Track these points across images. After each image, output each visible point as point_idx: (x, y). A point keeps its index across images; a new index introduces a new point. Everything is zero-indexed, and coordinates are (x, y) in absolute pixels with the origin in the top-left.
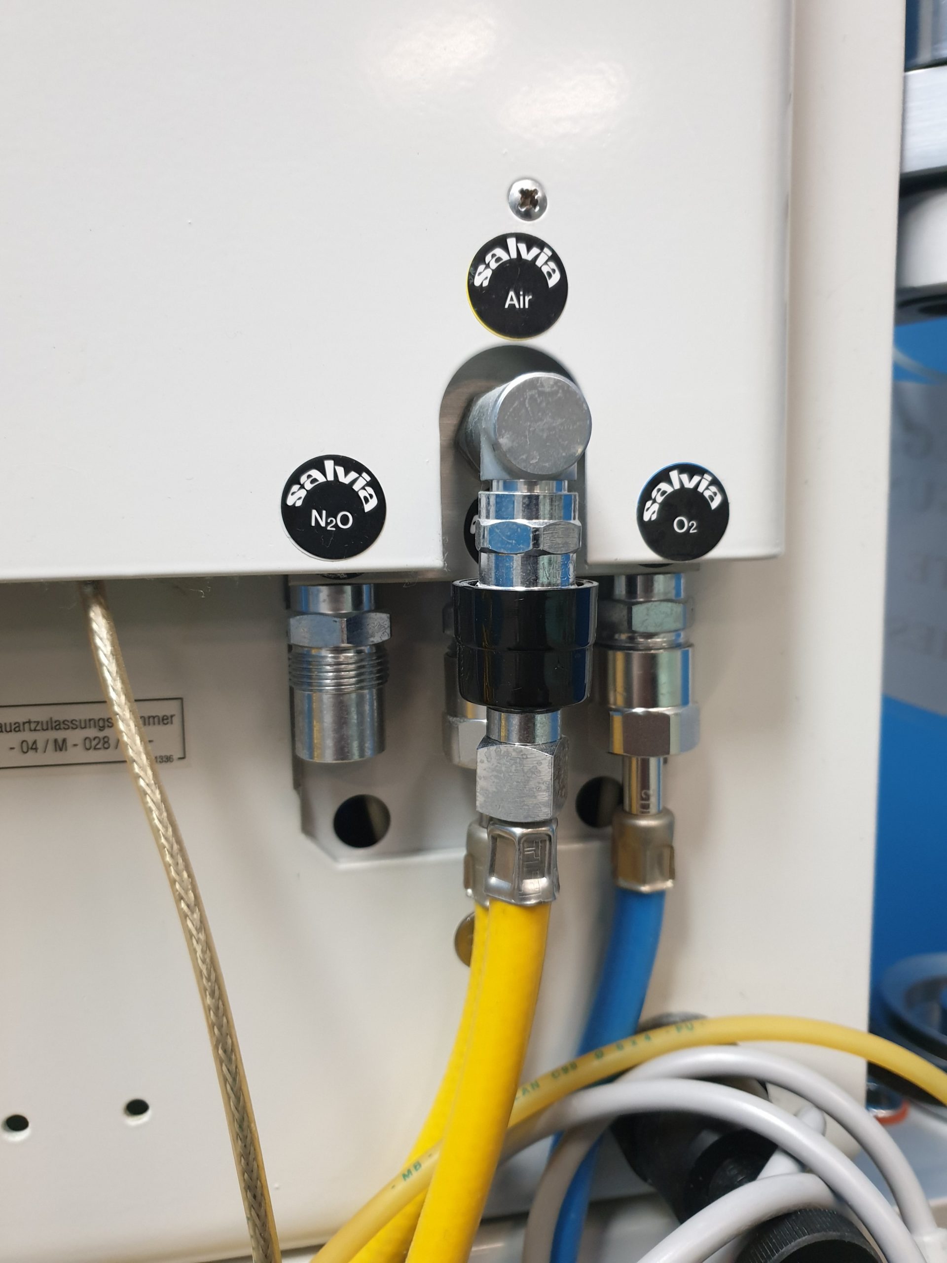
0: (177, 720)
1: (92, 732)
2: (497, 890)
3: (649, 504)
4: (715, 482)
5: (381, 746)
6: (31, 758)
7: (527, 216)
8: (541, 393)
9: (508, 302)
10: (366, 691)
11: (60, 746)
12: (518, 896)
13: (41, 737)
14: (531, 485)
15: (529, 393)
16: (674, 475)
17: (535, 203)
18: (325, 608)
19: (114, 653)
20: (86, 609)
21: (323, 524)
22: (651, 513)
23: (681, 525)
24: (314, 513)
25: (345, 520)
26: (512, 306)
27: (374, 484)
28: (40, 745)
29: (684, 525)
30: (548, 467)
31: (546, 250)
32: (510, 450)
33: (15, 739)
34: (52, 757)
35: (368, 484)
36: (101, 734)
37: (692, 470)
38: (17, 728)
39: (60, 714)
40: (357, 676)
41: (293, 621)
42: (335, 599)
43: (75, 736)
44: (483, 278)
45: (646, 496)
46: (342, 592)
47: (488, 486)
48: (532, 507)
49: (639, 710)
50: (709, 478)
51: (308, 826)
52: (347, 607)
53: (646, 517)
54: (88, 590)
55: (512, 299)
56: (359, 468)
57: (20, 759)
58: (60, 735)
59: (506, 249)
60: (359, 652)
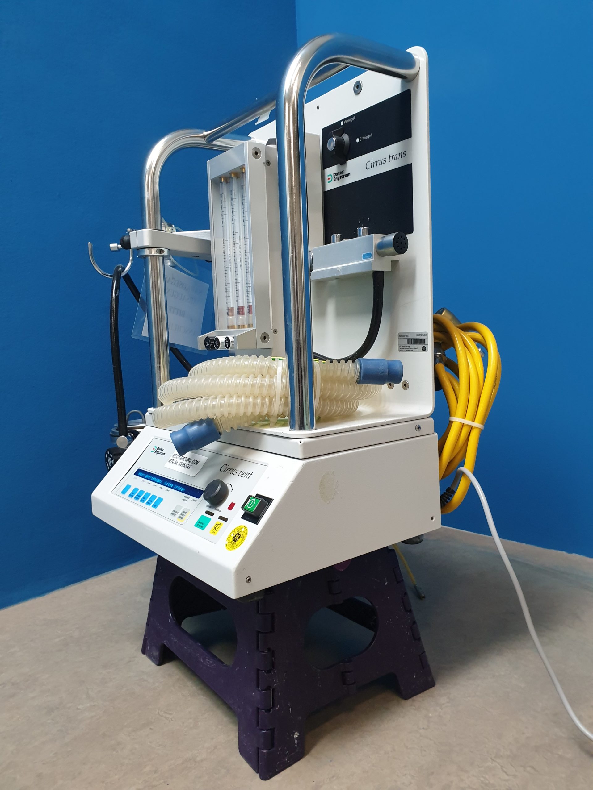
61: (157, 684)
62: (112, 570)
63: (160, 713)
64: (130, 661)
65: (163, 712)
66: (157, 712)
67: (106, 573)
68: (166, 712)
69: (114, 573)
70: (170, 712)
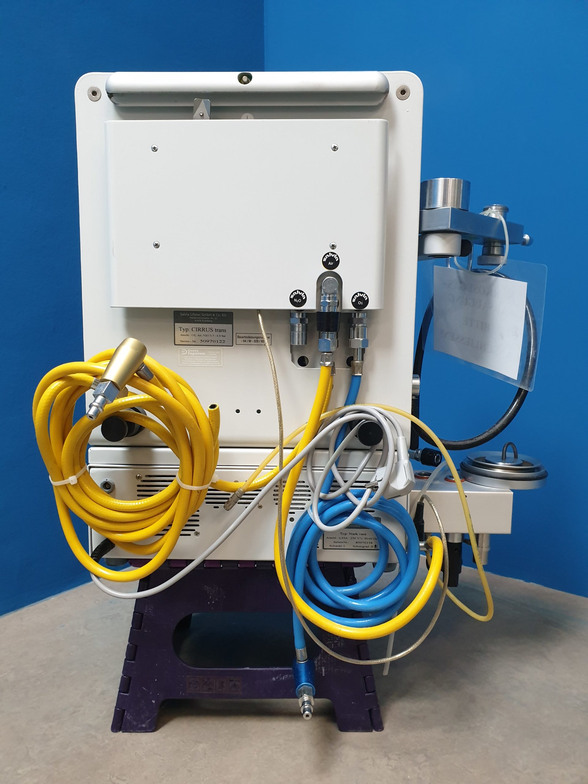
0: (270, 338)
1: (255, 339)
2: (322, 364)
3: (354, 299)
4: (366, 295)
5: (306, 343)
6: (245, 343)
7: (333, 249)
8: (330, 280)
9: (329, 264)
10: (303, 332)
11: (250, 341)
12: (324, 365)
13: (247, 339)
14: (329, 295)
15: (328, 280)
16: (358, 294)
17: (334, 247)
18: (297, 317)
19: (262, 322)
20: (258, 315)
21: (296, 301)
22: (354, 300)
23: (359, 303)
24: (295, 299)
25: (300, 301)
26: (330, 265)
27: (305, 294)
28: (247, 341)
29: (360, 303)
30: (331, 292)
31: (336, 255)
32: (325, 289)
33: (243, 339)
34: (249, 343)
35: (304, 295)
36: (257, 340)
37: (362, 293)
38: (243, 337)
39: (251, 335)
40: (302, 328)
41: (291, 319)
42: (299, 315)
43: (253, 340)
44: (325, 260)
45: (353, 297)
46: (300, 314)
47: (323, 295)
48: (329, 299)
49: (356, 339)
50: (365, 295)
51: (293, 360)
52: (301, 317)
53: (353, 301)
54: (258, 311)
55: (329, 263)
56: (303, 292)
57: (243, 343)
58: (250, 339)
59: (329, 255)
60: (302, 325)
61: (107, 741)
62: (51, 597)
63: (112, 779)
64: (75, 712)
65: (115, 778)
66: (108, 778)
67: (43, 600)
68: (119, 777)
69: (53, 599)
70: (123, 778)
